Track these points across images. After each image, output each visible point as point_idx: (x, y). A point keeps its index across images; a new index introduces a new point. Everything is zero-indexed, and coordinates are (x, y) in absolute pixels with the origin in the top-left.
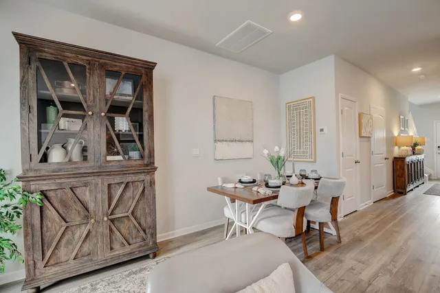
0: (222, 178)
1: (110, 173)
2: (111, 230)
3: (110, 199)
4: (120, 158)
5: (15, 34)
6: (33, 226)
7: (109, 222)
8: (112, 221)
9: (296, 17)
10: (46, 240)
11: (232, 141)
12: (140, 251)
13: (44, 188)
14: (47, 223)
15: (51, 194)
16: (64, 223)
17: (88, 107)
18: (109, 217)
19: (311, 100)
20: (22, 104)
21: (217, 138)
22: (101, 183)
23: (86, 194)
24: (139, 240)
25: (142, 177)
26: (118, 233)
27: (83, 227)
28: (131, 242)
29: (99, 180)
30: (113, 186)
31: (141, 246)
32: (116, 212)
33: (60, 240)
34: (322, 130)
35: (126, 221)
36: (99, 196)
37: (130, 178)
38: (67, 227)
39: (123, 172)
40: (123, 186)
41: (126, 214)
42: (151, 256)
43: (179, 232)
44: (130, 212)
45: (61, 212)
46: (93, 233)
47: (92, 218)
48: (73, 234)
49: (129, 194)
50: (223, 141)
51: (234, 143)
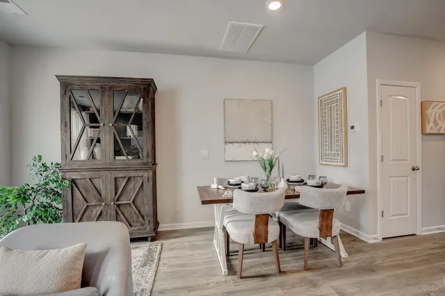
0: (218, 179)
1: (115, 169)
2: (117, 213)
3: (116, 189)
4: (124, 158)
5: (57, 76)
6: (67, 202)
7: (115, 206)
8: (118, 206)
9: (275, 6)
10: (75, 212)
11: (244, 143)
12: (139, 234)
13: (74, 177)
14: (75, 201)
15: (78, 182)
16: (85, 203)
17: (101, 120)
18: (116, 203)
19: (341, 91)
20: (62, 122)
21: (227, 140)
22: (110, 176)
23: (99, 184)
24: (139, 224)
25: (141, 173)
26: (122, 216)
27: (98, 208)
28: (132, 224)
29: (108, 173)
30: (119, 179)
31: (140, 229)
32: (121, 199)
33: (83, 214)
34: (352, 127)
35: (129, 208)
36: (108, 186)
37: (132, 174)
38: (88, 206)
39: (126, 169)
40: (126, 180)
41: (129, 202)
42: (149, 239)
43: (186, 225)
44: (131, 200)
45: (84, 194)
46: (104, 213)
47: (103, 202)
48: (92, 211)
49: (131, 186)
50: (233, 142)
51: (247, 145)
